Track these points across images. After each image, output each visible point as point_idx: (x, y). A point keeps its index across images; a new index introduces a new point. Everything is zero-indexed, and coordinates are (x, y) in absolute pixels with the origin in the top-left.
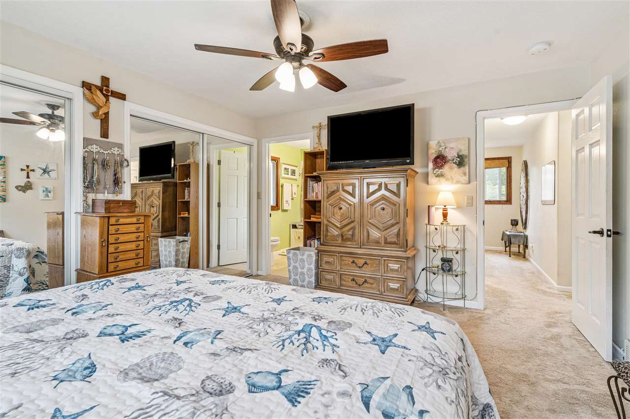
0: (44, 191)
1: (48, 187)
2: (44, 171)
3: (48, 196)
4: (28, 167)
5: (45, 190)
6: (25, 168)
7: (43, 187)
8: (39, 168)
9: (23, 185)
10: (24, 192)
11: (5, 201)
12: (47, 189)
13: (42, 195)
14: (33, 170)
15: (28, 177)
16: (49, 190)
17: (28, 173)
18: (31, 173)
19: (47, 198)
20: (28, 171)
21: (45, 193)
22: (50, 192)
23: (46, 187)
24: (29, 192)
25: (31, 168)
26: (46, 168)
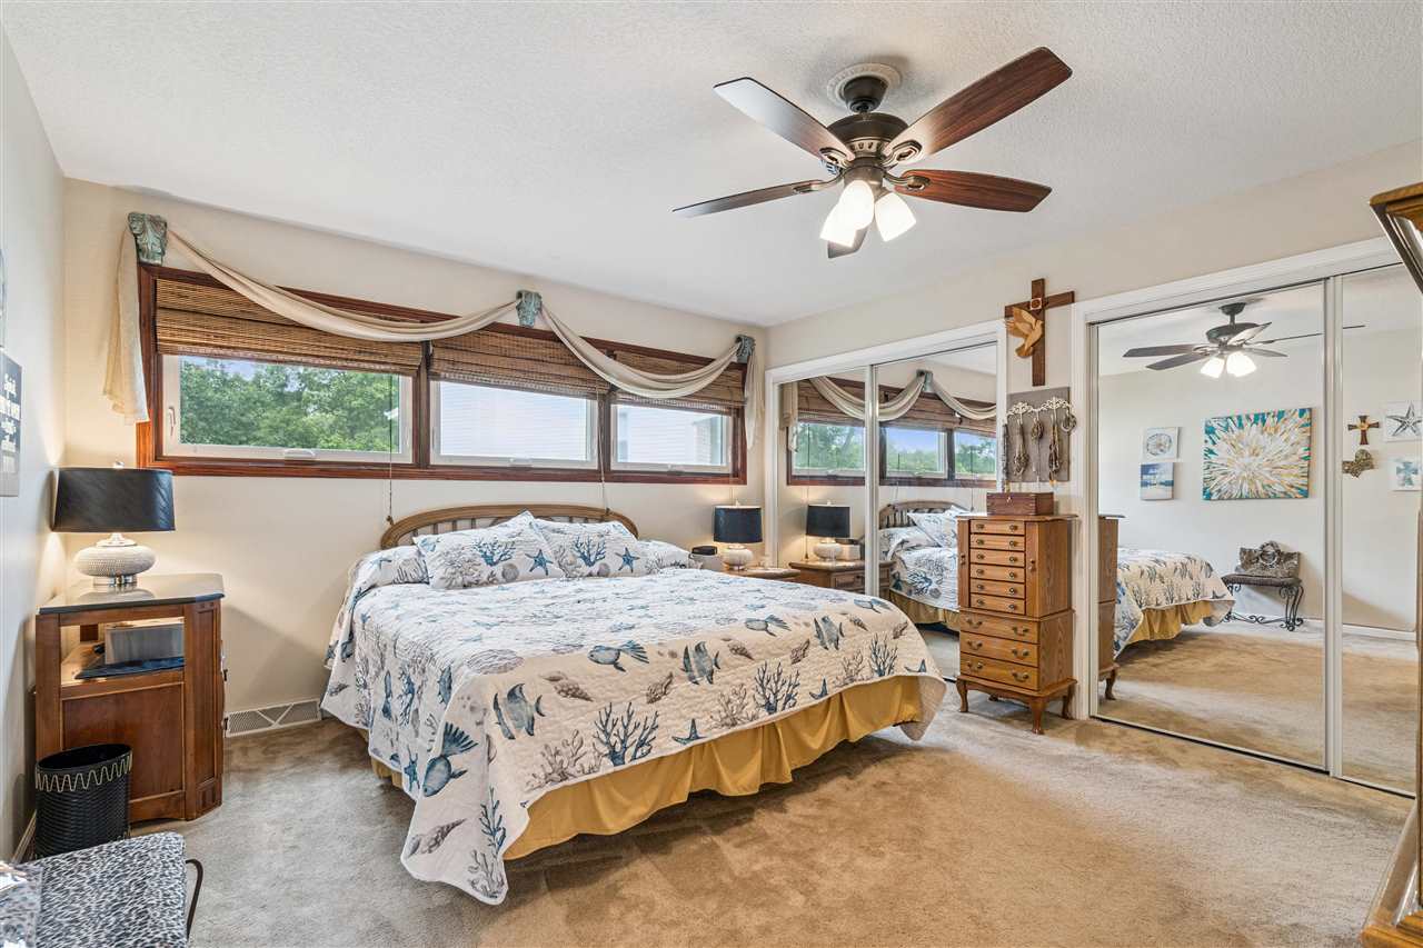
0: (1399, 471)
1: (1411, 460)
2: (1404, 423)
3: (1410, 482)
4: (1363, 419)
5: (1402, 467)
6: (1357, 422)
7: (1397, 460)
8: (1391, 417)
9: (1352, 459)
10: (1356, 474)
11: (1306, 497)
12: (1407, 465)
13: (1395, 481)
14: (1377, 425)
15: (1364, 441)
16: (1413, 466)
17: (1364, 433)
18: (1371, 433)
19: (1407, 487)
20: (1365, 427)
21: (1402, 475)
22: (1416, 472)
23: (1406, 459)
24: (1366, 473)
25: (1371, 421)
26: (1407, 416)
